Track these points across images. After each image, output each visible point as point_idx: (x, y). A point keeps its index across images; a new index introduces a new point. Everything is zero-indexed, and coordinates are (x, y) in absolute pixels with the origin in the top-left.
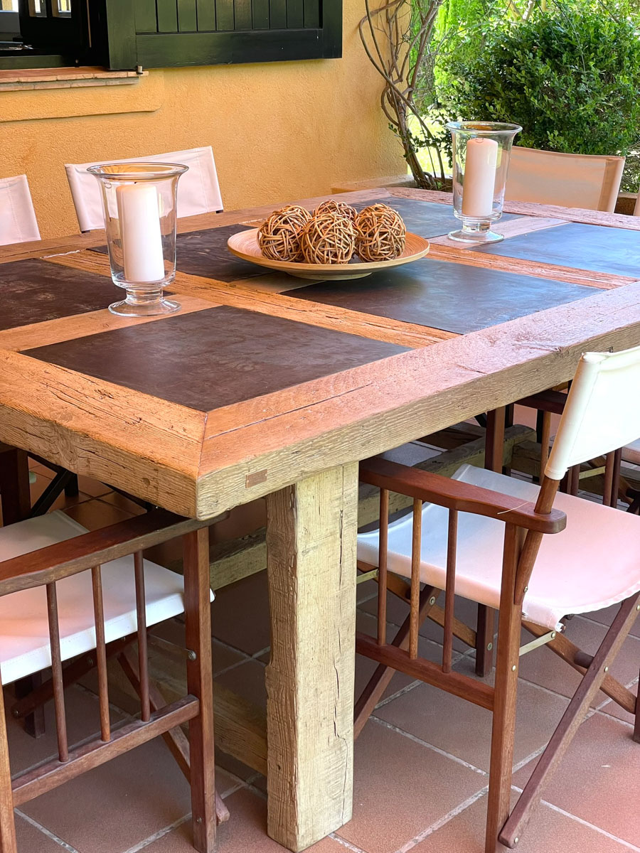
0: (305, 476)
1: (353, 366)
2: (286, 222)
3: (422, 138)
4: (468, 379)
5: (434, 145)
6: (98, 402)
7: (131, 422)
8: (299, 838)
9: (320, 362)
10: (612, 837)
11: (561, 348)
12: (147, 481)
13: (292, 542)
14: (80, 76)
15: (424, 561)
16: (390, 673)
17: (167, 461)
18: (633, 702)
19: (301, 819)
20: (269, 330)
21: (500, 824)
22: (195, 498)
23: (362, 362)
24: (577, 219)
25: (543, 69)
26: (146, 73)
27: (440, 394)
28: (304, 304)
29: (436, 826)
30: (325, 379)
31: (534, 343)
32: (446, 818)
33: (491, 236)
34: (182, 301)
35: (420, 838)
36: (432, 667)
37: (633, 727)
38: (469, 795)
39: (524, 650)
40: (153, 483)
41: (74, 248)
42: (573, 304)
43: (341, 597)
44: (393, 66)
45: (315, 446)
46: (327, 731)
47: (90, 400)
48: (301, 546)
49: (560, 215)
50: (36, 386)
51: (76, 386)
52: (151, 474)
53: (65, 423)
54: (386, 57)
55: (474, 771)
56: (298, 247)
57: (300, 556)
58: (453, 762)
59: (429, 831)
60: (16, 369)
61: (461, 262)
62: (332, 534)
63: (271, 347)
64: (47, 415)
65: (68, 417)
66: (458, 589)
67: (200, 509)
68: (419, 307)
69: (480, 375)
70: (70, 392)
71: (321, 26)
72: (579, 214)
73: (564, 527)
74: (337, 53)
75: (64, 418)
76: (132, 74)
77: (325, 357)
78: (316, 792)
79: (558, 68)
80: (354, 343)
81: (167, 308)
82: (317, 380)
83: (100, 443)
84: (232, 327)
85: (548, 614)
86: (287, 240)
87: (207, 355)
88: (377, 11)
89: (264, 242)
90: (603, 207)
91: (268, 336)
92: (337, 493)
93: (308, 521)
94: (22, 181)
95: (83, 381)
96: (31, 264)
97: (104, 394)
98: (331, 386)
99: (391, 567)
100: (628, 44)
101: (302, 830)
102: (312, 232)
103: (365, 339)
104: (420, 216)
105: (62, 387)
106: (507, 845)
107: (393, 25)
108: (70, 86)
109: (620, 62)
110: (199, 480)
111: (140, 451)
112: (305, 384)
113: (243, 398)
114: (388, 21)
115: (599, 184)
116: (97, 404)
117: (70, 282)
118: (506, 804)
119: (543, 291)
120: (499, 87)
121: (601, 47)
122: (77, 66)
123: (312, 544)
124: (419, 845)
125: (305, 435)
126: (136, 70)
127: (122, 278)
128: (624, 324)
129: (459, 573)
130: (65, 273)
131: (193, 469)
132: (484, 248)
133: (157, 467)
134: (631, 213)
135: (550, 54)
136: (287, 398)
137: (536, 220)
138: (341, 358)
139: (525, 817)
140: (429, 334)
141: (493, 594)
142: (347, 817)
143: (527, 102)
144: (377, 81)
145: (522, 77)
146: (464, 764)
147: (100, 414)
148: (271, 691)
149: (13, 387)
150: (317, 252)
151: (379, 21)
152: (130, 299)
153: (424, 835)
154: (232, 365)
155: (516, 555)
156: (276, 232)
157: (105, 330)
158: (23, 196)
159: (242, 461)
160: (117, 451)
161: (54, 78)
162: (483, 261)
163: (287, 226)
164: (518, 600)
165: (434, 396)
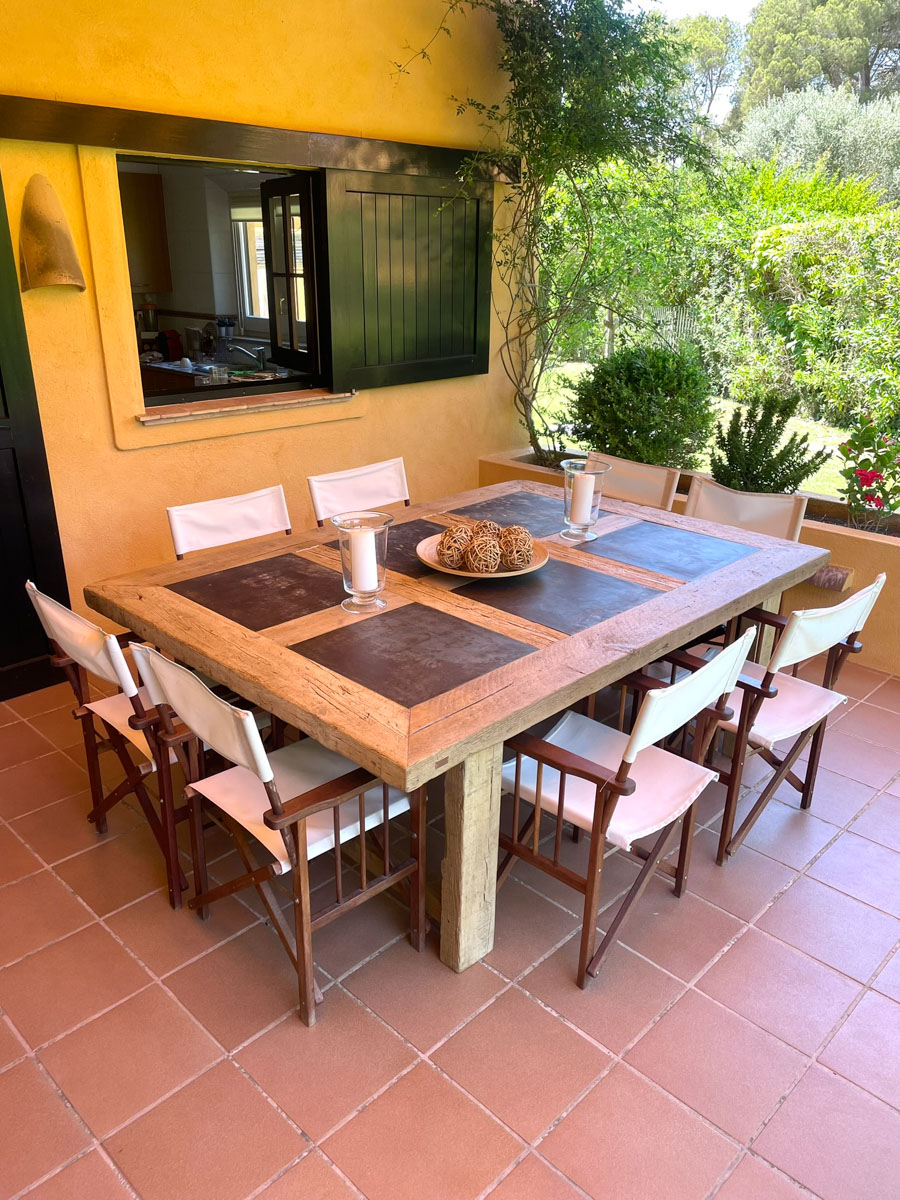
0: (471, 755)
1: (501, 666)
2: (455, 542)
3: (542, 431)
4: (575, 679)
5: (550, 435)
6: (340, 698)
7: (363, 717)
8: (460, 965)
9: (479, 660)
10: (659, 967)
11: (634, 650)
12: (374, 764)
13: (461, 789)
14: (313, 399)
15: (544, 793)
16: (515, 859)
17: (388, 754)
18: (674, 871)
19: (461, 954)
20: (445, 627)
21: (588, 962)
22: (405, 779)
23: (507, 661)
24: (647, 518)
25: (626, 393)
26: (357, 393)
27: (556, 692)
28: (466, 602)
29: (546, 956)
30: (482, 677)
31: (617, 646)
32: (553, 950)
33: (590, 536)
34: (388, 598)
35: (536, 964)
36: (547, 862)
37: (674, 884)
38: (568, 933)
39: (606, 856)
40: (378, 765)
41: (314, 543)
42: (643, 606)
43: (490, 819)
44: (523, 376)
45: (478, 737)
46: (479, 899)
47: (336, 696)
48: (466, 791)
49: (636, 514)
50: (302, 681)
51: (327, 682)
52: (377, 760)
53: (322, 717)
54: (518, 369)
55: (571, 916)
56: (462, 558)
57: (466, 798)
58: (557, 908)
59: (542, 959)
60: (288, 665)
61: (568, 561)
62: (486, 781)
63: (447, 645)
64: (310, 709)
65: (323, 712)
66: (565, 816)
67: (408, 786)
68: (542, 606)
69: (580, 676)
70: (323, 688)
71: (475, 353)
72: (648, 514)
73: (634, 790)
74: (485, 370)
75: (321, 712)
76: (348, 394)
77: (482, 655)
78: (471, 937)
79: (636, 391)
80: (501, 642)
81: (380, 606)
82: (478, 679)
83: (344, 734)
84: (422, 625)
85: (622, 839)
86: (456, 554)
87: (407, 652)
88: (513, 339)
89: (440, 553)
90: (663, 507)
91: (446, 634)
92: (490, 757)
93: (471, 776)
94: (280, 489)
95: (330, 677)
96: (288, 559)
97: (345, 690)
98: (486, 685)
99: (522, 795)
100: (685, 373)
101: (462, 960)
102: (473, 552)
103: (507, 638)
104: (542, 512)
105: (318, 683)
106: (591, 975)
107: (523, 346)
108: (307, 404)
109: (680, 384)
110: (407, 769)
111: (370, 744)
112: (470, 682)
113: (432, 696)
114: (520, 345)
115: (662, 486)
116: (340, 699)
117: (315, 578)
118: (593, 946)
119: (623, 592)
120: (596, 402)
121: (666, 376)
122: (311, 388)
123: (474, 789)
124: (535, 969)
125: (471, 731)
126: (351, 392)
127: (350, 587)
128: (676, 627)
129: (567, 804)
130: (311, 568)
131: (404, 761)
132: (584, 547)
133: (381, 757)
134: (682, 513)
135: (632, 380)
136: (458, 696)
137: (618, 519)
138: (491, 656)
139: (603, 958)
140: (549, 634)
141: (587, 822)
142: (490, 947)
143: (615, 413)
144: (510, 387)
145: (611, 397)
146: (565, 909)
147: (343, 709)
148: (444, 875)
149: (287, 683)
150: (476, 564)
151: (515, 345)
152: (355, 600)
153: (539, 962)
154: (423, 663)
155: (603, 804)
156: (449, 548)
157: (340, 626)
158: (281, 500)
159: (434, 754)
160: (356, 742)
161: (296, 401)
162: (582, 560)
163: (456, 545)
164: (604, 831)
165: (552, 695)
